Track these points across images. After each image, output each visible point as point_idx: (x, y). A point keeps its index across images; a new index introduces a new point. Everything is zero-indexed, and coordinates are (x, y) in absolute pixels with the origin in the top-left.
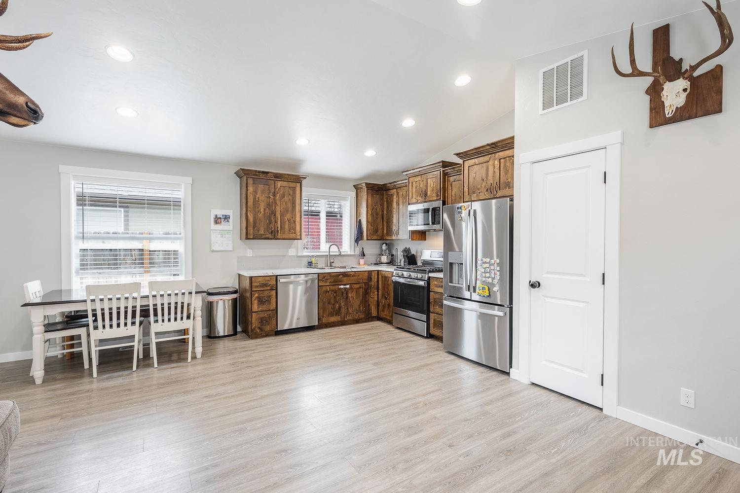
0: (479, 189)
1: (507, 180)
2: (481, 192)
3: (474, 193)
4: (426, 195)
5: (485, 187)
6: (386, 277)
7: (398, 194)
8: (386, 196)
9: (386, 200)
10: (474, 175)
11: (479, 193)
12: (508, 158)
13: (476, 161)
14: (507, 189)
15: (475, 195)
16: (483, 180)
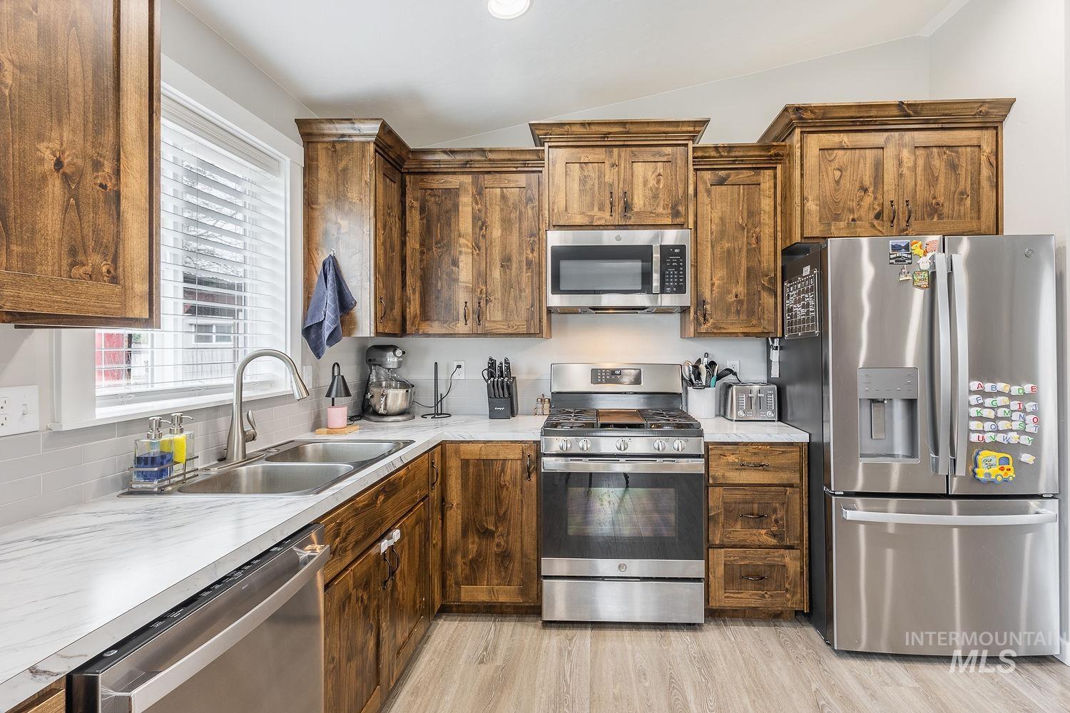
0: (851, 211)
1: (935, 198)
2: (860, 219)
3: (837, 218)
4: (627, 207)
5: (871, 207)
6: (488, 463)
7: (479, 193)
8: (419, 194)
9: (416, 204)
10: (838, 174)
11: (853, 220)
12: (935, 150)
13: (846, 139)
14: (935, 219)
15: (842, 224)
16: (866, 190)
